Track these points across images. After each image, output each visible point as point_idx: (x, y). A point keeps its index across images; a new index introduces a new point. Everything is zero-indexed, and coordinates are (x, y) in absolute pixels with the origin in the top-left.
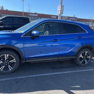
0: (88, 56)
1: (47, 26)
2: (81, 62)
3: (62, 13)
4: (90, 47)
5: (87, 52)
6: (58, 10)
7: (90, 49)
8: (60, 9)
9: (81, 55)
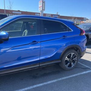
0: (74, 58)
1: (25, 24)
2: (67, 66)
3: (43, 10)
4: (76, 48)
5: (73, 54)
6: (39, 6)
7: (76, 49)
8: (41, 5)
9: (66, 58)
